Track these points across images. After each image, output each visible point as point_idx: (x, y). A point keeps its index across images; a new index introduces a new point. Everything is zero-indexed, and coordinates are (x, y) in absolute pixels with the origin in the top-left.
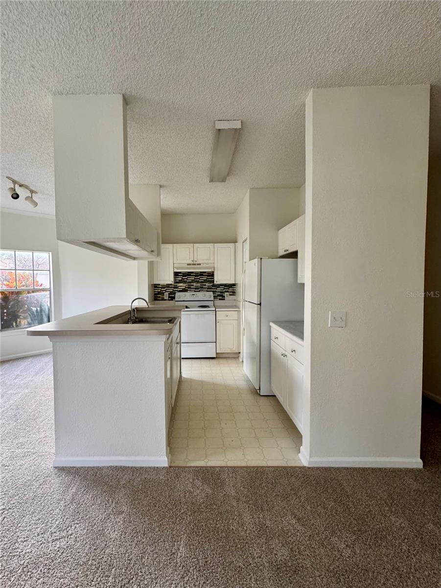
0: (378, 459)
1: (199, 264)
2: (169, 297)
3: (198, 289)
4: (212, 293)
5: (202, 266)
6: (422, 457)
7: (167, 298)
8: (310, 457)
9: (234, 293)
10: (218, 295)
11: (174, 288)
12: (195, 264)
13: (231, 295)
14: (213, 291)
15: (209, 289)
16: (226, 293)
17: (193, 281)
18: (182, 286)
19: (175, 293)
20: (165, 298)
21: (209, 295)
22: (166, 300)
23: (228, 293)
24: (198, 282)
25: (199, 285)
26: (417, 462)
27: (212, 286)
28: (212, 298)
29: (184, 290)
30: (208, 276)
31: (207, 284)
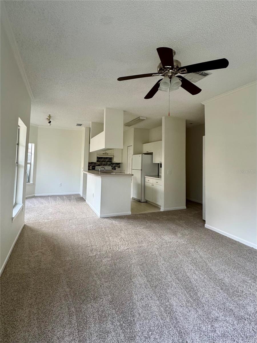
0: (178, 207)
1: (108, 154)
2: (92, 168)
3: (105, 165)
4: (111, 167)
5: (109, 155)
6: (186, 206)
7: (91, 169)
8: (164, 208)
9: (119, 167)
10: (113, 168)
11: (95, 164)
12: (106, 154)
13: (118, 168)
14: (111, 166)
15: (109, 165)
16: (116, 167)
17: (103, 161)
18: (99, 163)
19: (95, 167)
20: (90, 169)
21: (110, 168)
22: (90, 170)
23: (117, 167)
24: (105, 162)
25: (105, 163)
26: (185, 207)
27: (111, 164)
28: (111, 169)
29: (99, 165)
30: (109, 159)
31: (109, 163)
